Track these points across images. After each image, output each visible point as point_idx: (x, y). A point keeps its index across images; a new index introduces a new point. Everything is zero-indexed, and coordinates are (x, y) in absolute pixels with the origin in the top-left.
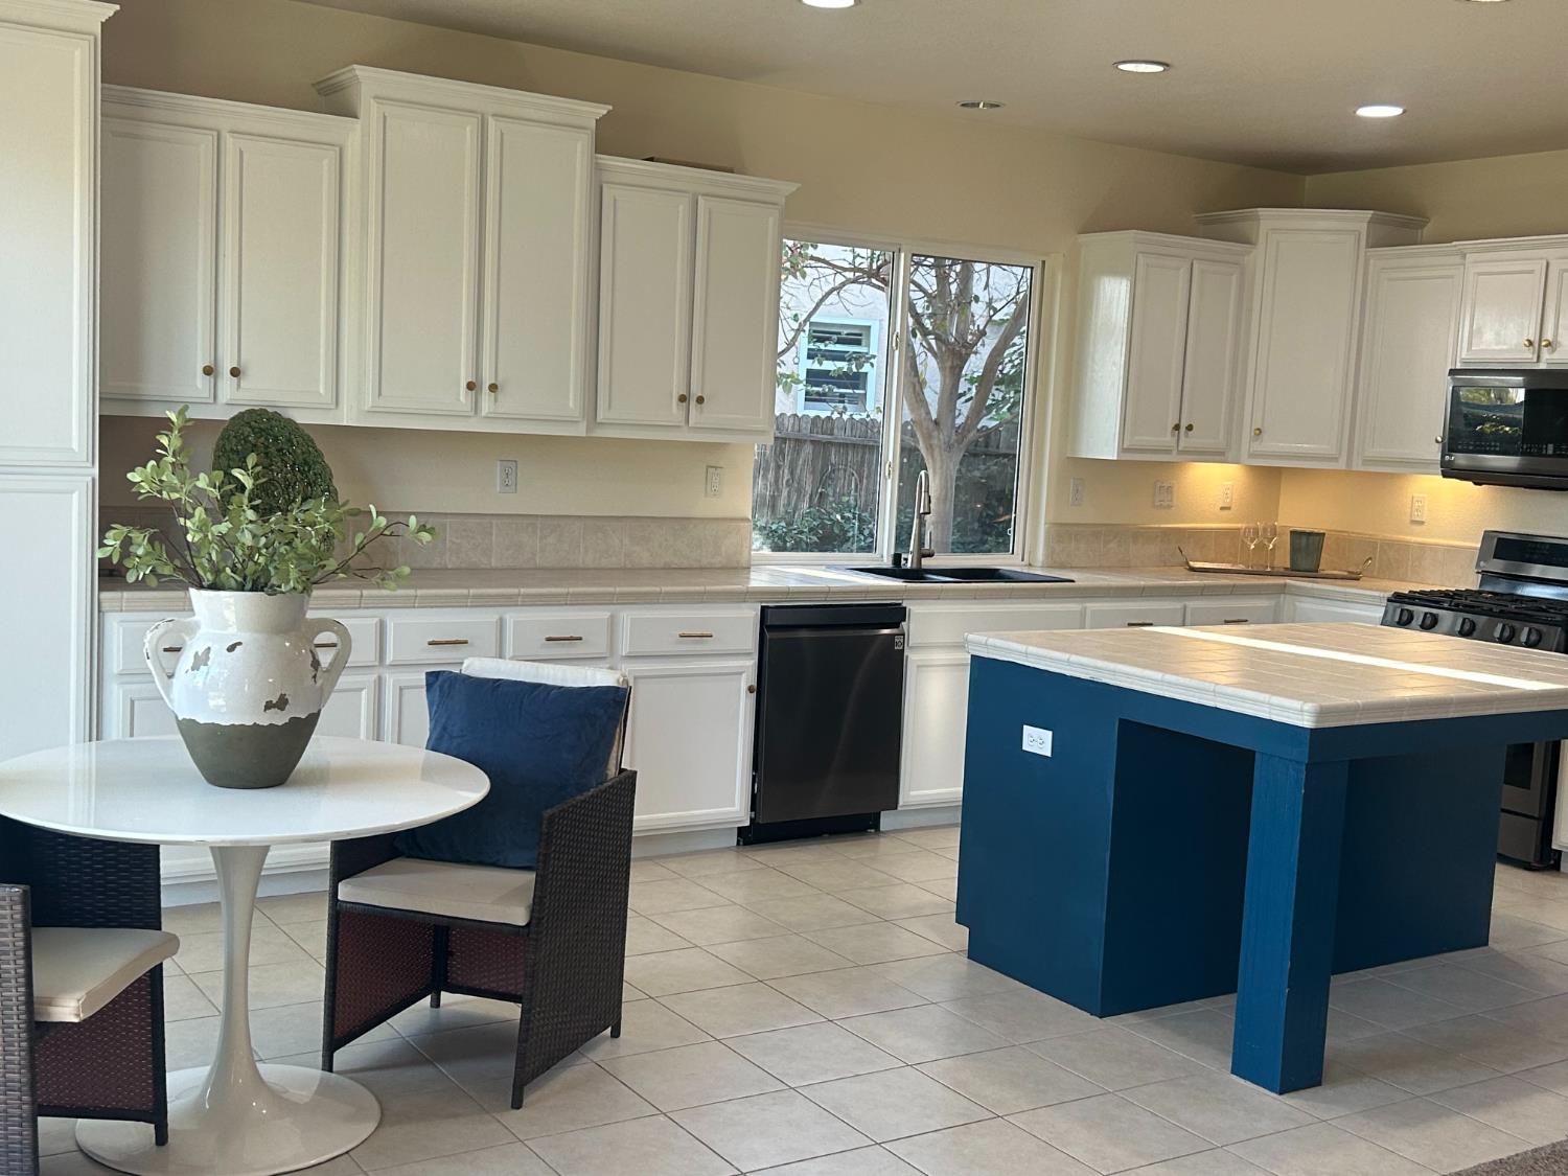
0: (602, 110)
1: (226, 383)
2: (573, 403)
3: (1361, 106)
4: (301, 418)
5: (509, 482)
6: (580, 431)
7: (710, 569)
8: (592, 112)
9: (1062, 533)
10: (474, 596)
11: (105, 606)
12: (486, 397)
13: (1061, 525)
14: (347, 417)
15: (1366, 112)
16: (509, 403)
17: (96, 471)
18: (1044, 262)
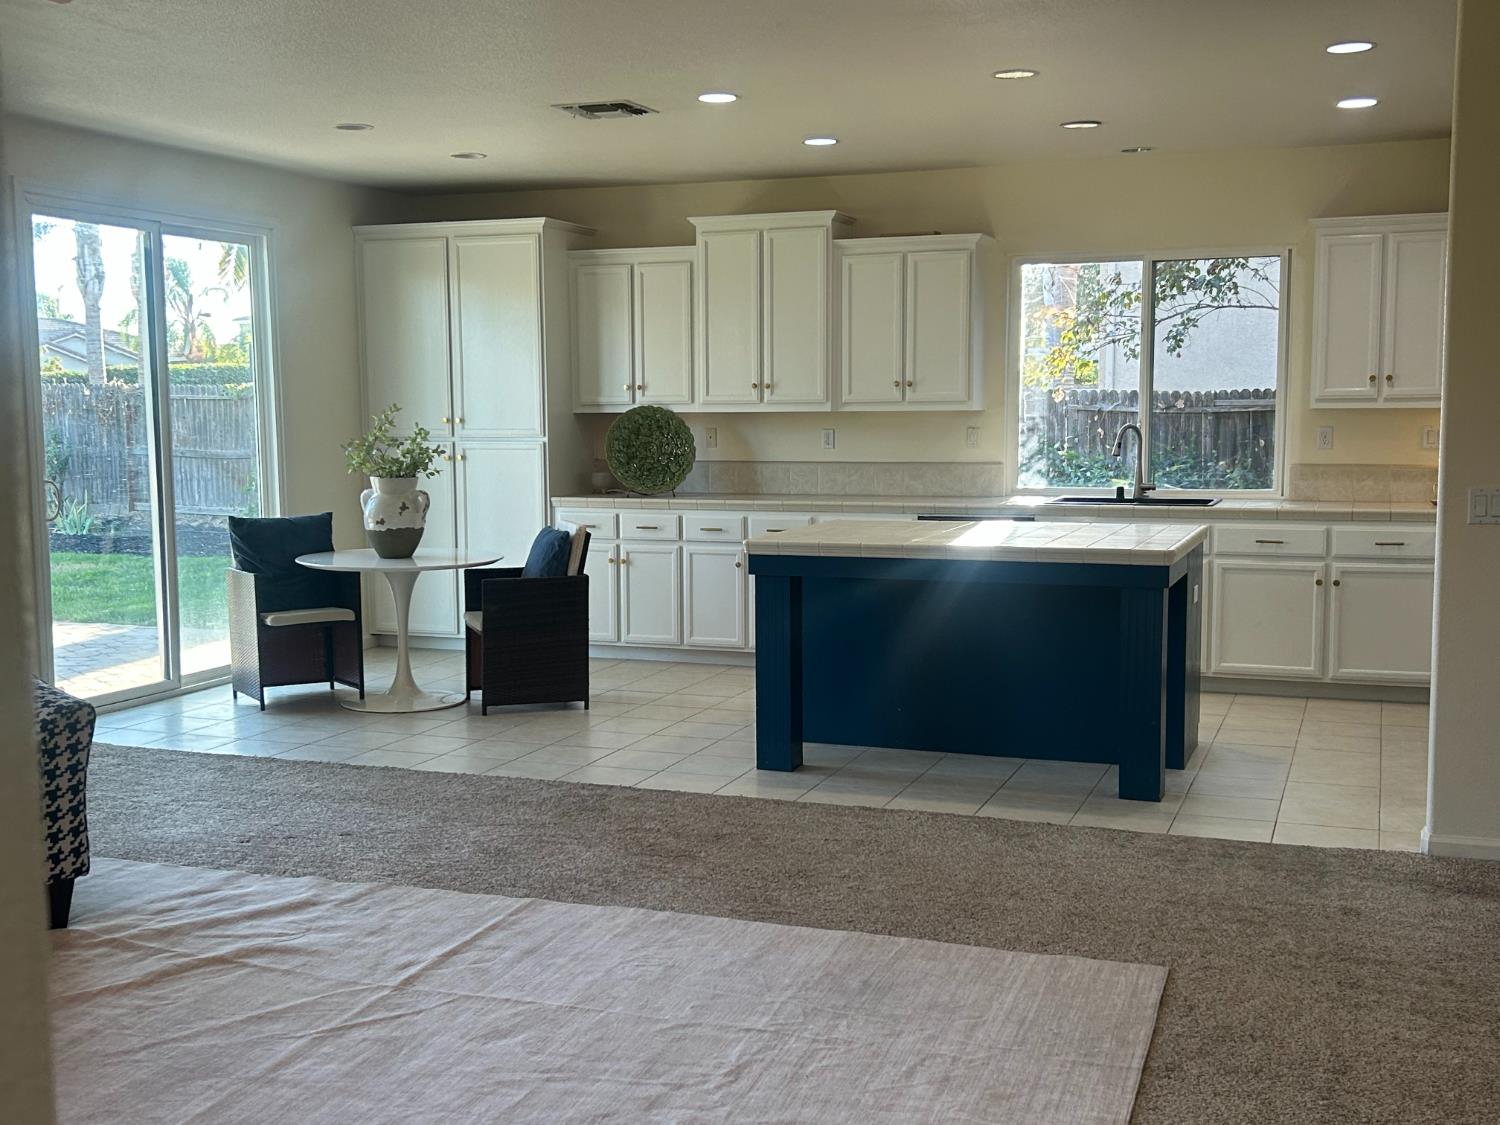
0: (833, 213)
1: (638, 393)
2: (819, 392)
3: (1339, 101)
4: (676, 409)
5: (831, 442)
6: (827, 408)
7: (970, 497)
8: (827, 217)
9: (1306, 471)
10: (729, 505)
11: (554, 504)
12: (767, 392)
13: (1305, 465)
14: (696, 408)
15: (1345, 104)
16: (779, 395)
17: (546, 439)
18: (1290, 251)
